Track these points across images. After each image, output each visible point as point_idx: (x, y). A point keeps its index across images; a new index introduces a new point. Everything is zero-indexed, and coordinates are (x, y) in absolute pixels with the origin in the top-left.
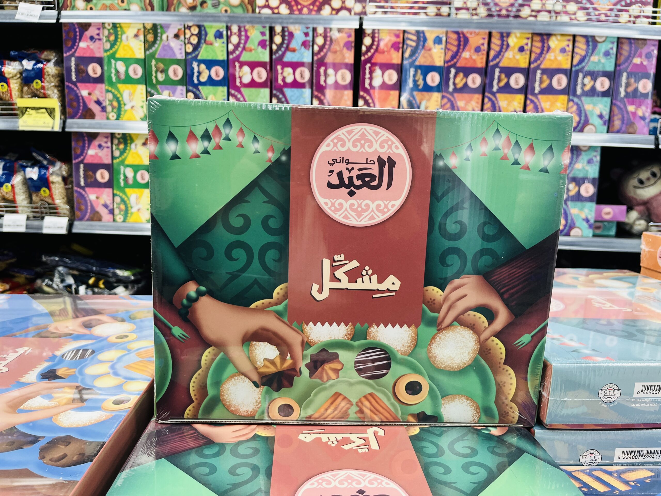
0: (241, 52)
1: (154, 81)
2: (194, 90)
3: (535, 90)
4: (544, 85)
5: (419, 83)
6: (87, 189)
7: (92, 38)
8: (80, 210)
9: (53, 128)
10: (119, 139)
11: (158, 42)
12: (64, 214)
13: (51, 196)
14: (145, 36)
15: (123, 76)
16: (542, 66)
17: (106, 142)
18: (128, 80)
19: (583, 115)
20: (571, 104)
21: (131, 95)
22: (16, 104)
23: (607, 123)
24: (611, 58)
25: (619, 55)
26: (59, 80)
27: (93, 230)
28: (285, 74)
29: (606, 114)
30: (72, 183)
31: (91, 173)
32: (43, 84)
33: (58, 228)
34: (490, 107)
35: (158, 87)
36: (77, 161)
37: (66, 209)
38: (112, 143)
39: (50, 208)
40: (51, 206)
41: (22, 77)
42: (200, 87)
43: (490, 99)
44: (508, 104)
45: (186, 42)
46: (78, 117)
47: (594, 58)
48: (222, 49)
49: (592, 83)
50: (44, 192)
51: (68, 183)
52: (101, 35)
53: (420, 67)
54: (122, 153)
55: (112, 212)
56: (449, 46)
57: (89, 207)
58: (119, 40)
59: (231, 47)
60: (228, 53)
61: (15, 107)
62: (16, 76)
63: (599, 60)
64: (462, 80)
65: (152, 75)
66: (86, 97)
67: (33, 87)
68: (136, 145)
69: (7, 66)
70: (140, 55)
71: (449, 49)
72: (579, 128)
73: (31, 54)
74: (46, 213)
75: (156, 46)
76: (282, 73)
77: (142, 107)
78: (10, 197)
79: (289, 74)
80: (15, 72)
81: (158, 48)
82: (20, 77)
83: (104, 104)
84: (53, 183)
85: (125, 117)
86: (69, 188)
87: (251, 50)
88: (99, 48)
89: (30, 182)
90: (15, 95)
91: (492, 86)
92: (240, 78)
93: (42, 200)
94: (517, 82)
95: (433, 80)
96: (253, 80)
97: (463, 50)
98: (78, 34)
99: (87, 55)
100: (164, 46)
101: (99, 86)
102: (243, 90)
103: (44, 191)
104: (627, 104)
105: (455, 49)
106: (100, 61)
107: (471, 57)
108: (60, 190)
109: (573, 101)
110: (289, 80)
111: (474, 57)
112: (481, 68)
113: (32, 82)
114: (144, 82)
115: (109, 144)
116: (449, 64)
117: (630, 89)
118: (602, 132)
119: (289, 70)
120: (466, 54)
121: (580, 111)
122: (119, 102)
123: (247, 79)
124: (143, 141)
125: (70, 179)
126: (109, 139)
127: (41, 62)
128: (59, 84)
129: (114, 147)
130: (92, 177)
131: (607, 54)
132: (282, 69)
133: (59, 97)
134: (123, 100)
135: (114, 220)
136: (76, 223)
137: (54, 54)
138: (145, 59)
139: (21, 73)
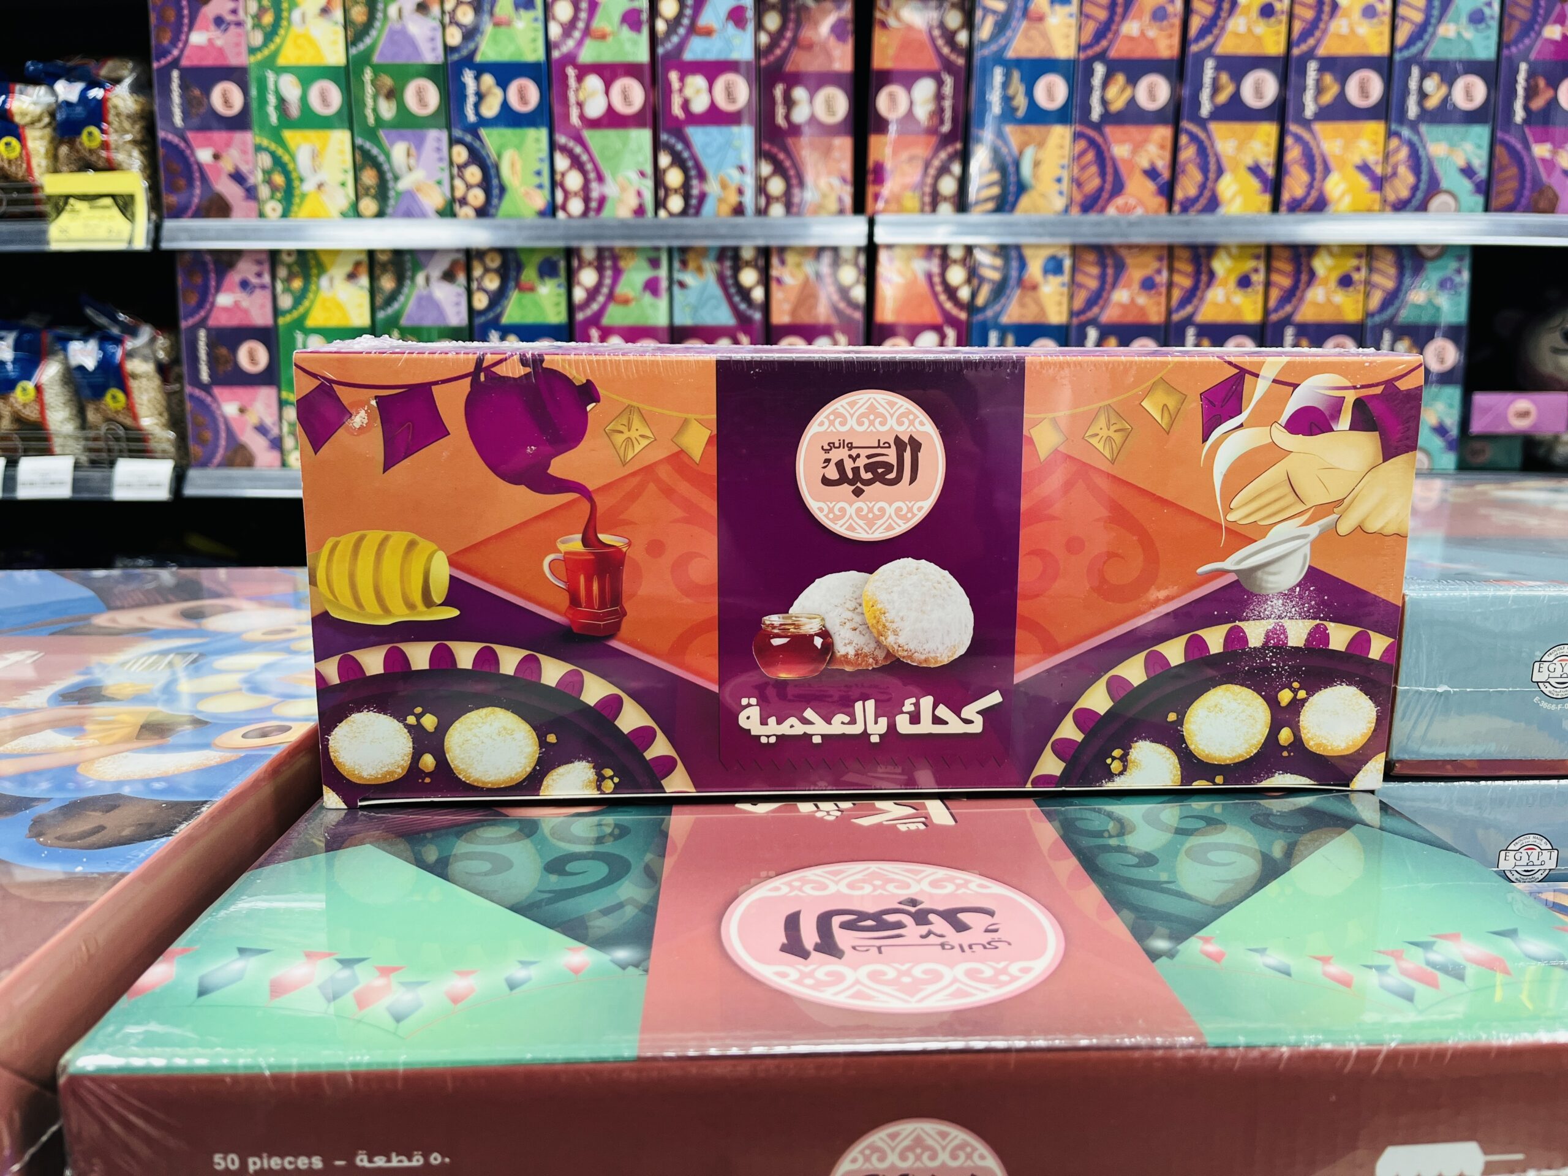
0: (580, 43)
1: (371, 120)
2: (468, 138)
3: (1303, 110)
4: (1327, 98)
5: (1015, 103)
6: (217, 391)
7: (219, 21)
8: (202, 442)
9: (130, 242)
10: (289, 266)
11: (377, 24)
12: (164, 451)
13: (130, 409)
14: (346, 11)
15: (294, 111)
16: (1321, 52)
17: (259, 275)
18: (310, 120)
19: (1425, 169)
20: (1394, 142)
21: (315, 155)
22: (41, 187)
23: (1483, 186)
24: (1488, 27)
25: (1506, 20)
26: (143, 128)
27: (231, 488)
28: (689, 92)
29: (1482, 166)
30: (179, 379)
31: (223, 351)
32: (104, 137)
33: (150, 485)
34: (1194, 156)
35: (381, 133)
36: (191, 322)
37: (168, 440)
38: (274, 277)
39: (129, 440)
40: (132, 434)
41: (54, 123)
42: (483, 132)
43: (1194, 138)
44: (1240, 148)
45: (447, 19)
46: (190, 212)
47: (1447, 30)
48: (532, 35)
49: (1444, 90)
50: (114, 399)
51: (171, 380)
52: (241, 13)
53: (1018, 63)
54: (299, 299)
55: (277, 444)
56: (1089, 8)
57: (223, 435)
58: (284, 23)
59: (555, 31)
60: (549, 46)
61: (40, 195)
62: (39, 120)
63: (1459, 35)
64: (1123, 90)
65: (364, 105)
66: (208, 165)
67: (81, 144)
68: (331, 280)
69: (17, 95)
70: (335, 55)
71: (1088, 17)
72: (1415, 202)
73: (74, 68)
74: (121, 451)
75: (374, 33)
76: (681, 90)
77: (343, 184)
78: (32, 414)
79: (698, 91)
80: (37, 110)
81: (377, 36)
82: (49, 124)
83: (252, 180)
84: (134, 376)
85: (303, 212)
86: (175, 393)
87: (603, 37)
88: (238, 45)
89: (78, 375)
90: (39, 166)
91: (1197, 104)
92: (580, 105)
93: (108, 420)
94: (1258, 92)
95: (1050, 95)
96: (610, 109)
97: (1124, 17)
98: (186, 12)
99: (209, 62)
100: (393, 33)
101: (239, 136)
102: (588, 135)
103: (114, 397)
104: (1530, 139)
105: (1102, 15)
106: (238, 75)
107: (1143, 33)
108: (153, 394)
109: (1398, 134)
110: (700, 105)
111: (1152, 33)
112: (1170, 61)
113: (79, 133)
114: (347, 124)
115: (267, 279)
116: (1090, 52)
117: (1538, 104)
118: (1472, 211)
119: (696, 83)
120: (1131, 28)
121: (1416, 161)
122: (287, 174)
123: (596, 108)
124: (348, 268)
125: (176, 369)
126: (266, 267)
127: (100, 85)
128: (143, 137)
129: (279, 286)
130: (227, 362)
131: (1477, 18)
132: (682, 79)
133: (144, 169)
134: (295, 169)
135: (284, 464)
136: (193, 474)
137: (130, 65)
138: (347, 67)
139: (52, 115)
